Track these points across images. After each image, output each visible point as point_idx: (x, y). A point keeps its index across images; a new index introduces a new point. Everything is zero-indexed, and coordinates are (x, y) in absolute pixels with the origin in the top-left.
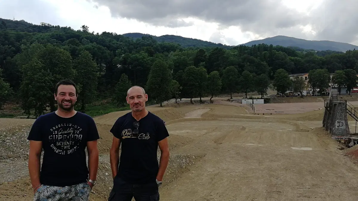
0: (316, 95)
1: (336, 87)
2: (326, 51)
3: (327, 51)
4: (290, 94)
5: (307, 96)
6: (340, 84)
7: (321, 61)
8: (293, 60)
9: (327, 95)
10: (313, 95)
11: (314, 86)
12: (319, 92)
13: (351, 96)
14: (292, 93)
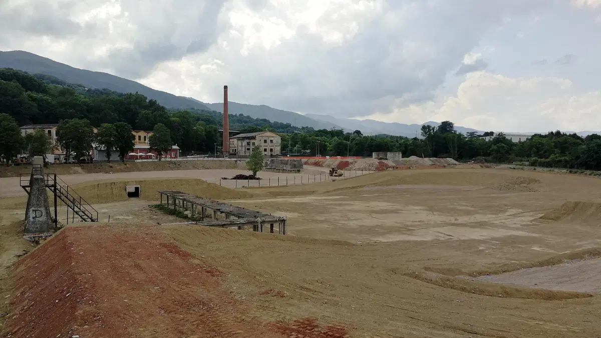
0: (70, 163)
1: (102, 149)
2: (103, 91)
3: (104, 90)
4: (22, 161)
5: (54, 164)
6: (109, 145)
7: (84, 105)
8: (33, 99)
9: (88, 163)
10: (65, 163)
11: (67, 147)
12: (75, 157)
13: (126, 164)
14: (26, 159)
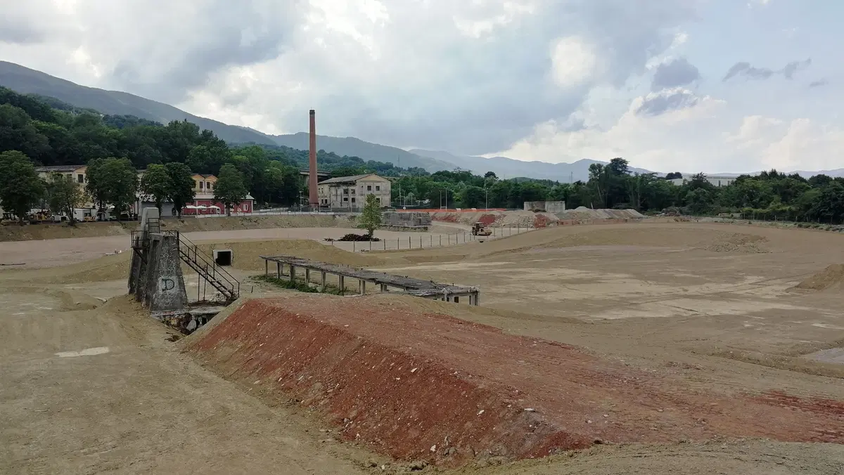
0: (106, 220)
1: (151, 200)
2: (126, 118)
3: (127, 116)
4: (40, 217)
5: (83, 222)
6: (159, 193)
7: (115, 139)
8: (43, 131)
9: (131, 220)
10: (100, 220)
11: (101, 198)
12: (113, 212)
13: (183, 222)
14: (46, 215)
